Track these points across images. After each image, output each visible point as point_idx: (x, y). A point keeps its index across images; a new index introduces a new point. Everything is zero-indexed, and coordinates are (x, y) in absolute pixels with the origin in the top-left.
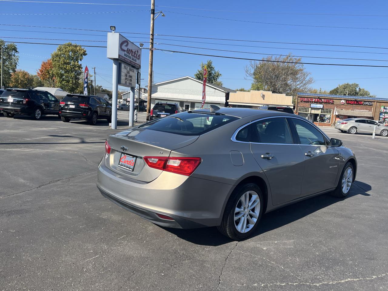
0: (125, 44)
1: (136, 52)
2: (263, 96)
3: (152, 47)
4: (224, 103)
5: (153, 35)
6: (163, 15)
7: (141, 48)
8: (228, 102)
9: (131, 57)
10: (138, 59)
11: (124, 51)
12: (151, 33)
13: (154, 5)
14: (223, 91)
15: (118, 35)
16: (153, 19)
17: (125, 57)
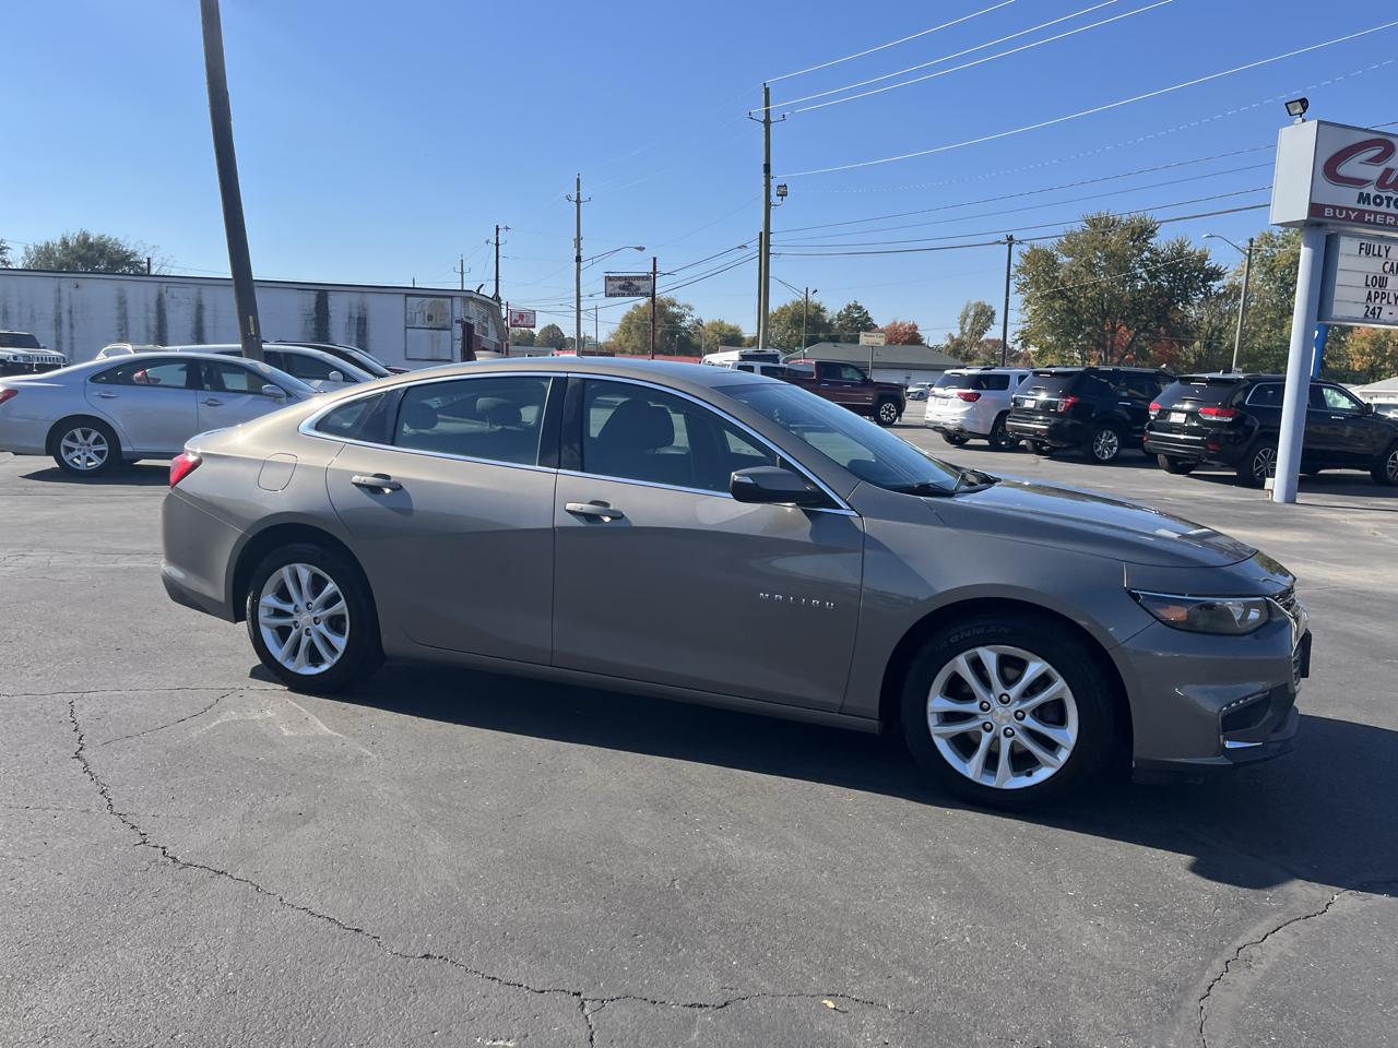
11: (1361, 182)
15: (1312, 125)
17: (1361, 206)
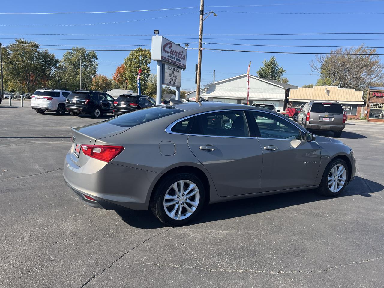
0: (169, 45)
1: (181, 53)
2: (328, 92)
3: (201, 47)
4: (284, 100)
5: (201, 35)
6: (215, 15)
7: (186, 48)
8: (288, 99)
9: (176, 58)
10: (183, 59)
11: (168, 52)
12: (200, 33)
13: (203, 6)
14: (283, 87)
15: (160, 37)
16: (202, 20)
17: (168, 58)
